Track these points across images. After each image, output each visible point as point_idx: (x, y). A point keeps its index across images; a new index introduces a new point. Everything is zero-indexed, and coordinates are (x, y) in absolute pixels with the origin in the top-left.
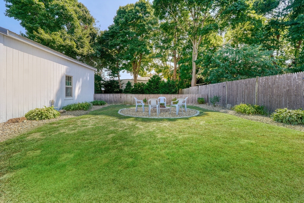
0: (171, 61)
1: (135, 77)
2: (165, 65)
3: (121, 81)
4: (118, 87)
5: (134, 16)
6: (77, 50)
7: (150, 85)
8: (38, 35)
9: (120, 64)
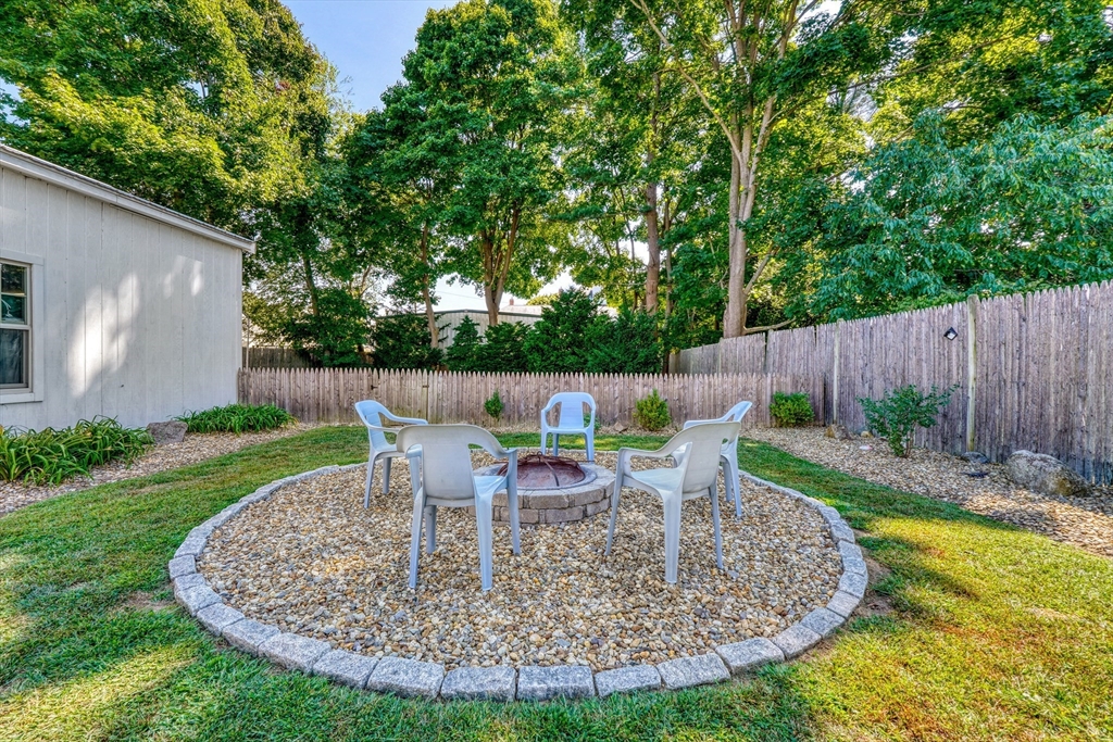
0: (638, 235)
1: (493, 300)
2: (614, 254)
3: (436, 319)
4: (426, 340)
5: (484, 43)
6: (228, 178)
7: (548, 334)
8: (43, 103)
9: (434, 251)
